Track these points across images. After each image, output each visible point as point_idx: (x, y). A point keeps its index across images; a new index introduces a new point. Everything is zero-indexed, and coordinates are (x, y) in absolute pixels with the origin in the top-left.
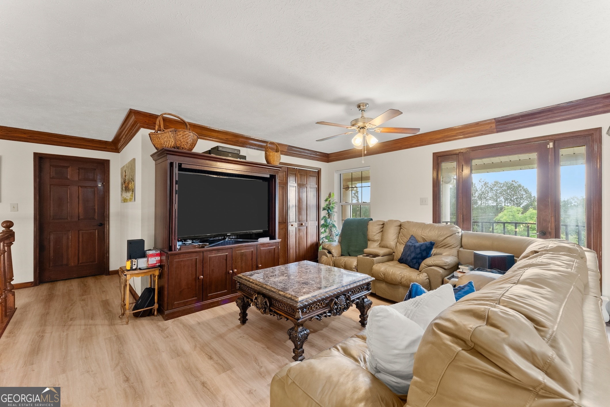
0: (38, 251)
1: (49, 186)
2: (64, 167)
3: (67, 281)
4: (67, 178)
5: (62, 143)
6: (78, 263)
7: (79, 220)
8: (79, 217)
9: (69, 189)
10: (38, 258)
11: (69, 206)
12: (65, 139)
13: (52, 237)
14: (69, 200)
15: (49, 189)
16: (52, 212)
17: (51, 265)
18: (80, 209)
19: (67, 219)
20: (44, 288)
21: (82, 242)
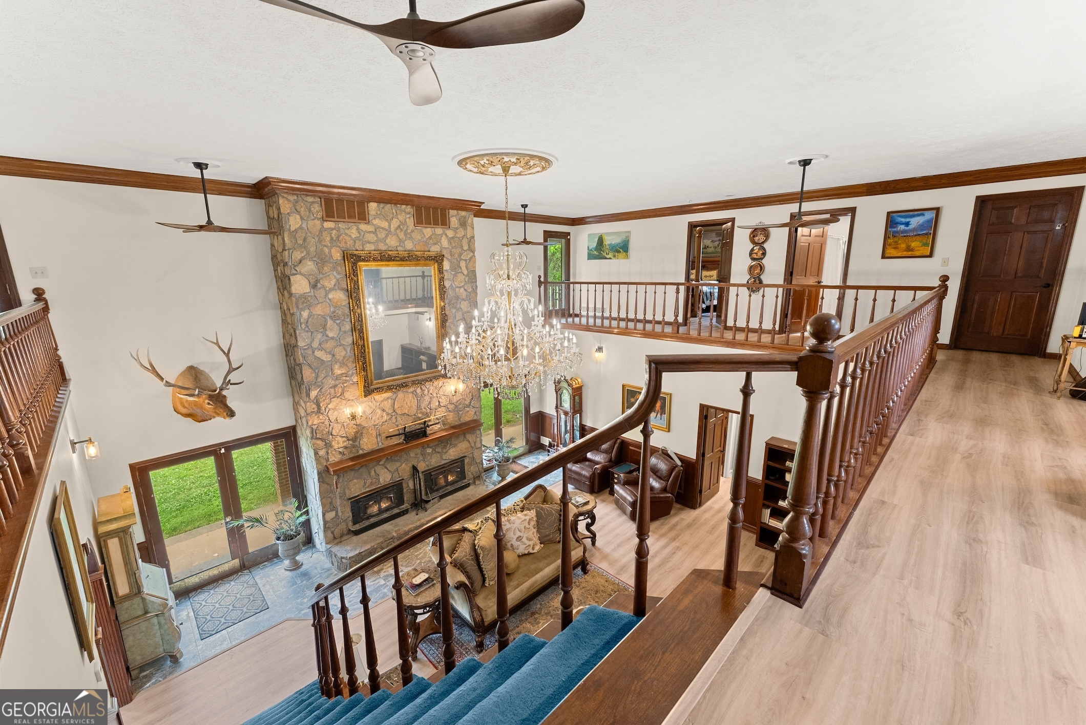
0: (959, 312)
1: (985, 235)
2: (1009, 208)
3: (984, 353)
4: (1011, 223)
5: (1013, 176)
6: (1002, 335)
7: (1015, 278)
8: (1016, 273)
9: (1011, 237)
10: (957, 319)
11: (1005, 259)
12: (1019, 170)
13: (977, 298)
14: (1007, 252)
15: (985, 238)
16: (983, 267)
17: (970, 330)
18: (1021, 263)
19: (1000, 276)
20: (959, 354)
21: (1014, 306)
